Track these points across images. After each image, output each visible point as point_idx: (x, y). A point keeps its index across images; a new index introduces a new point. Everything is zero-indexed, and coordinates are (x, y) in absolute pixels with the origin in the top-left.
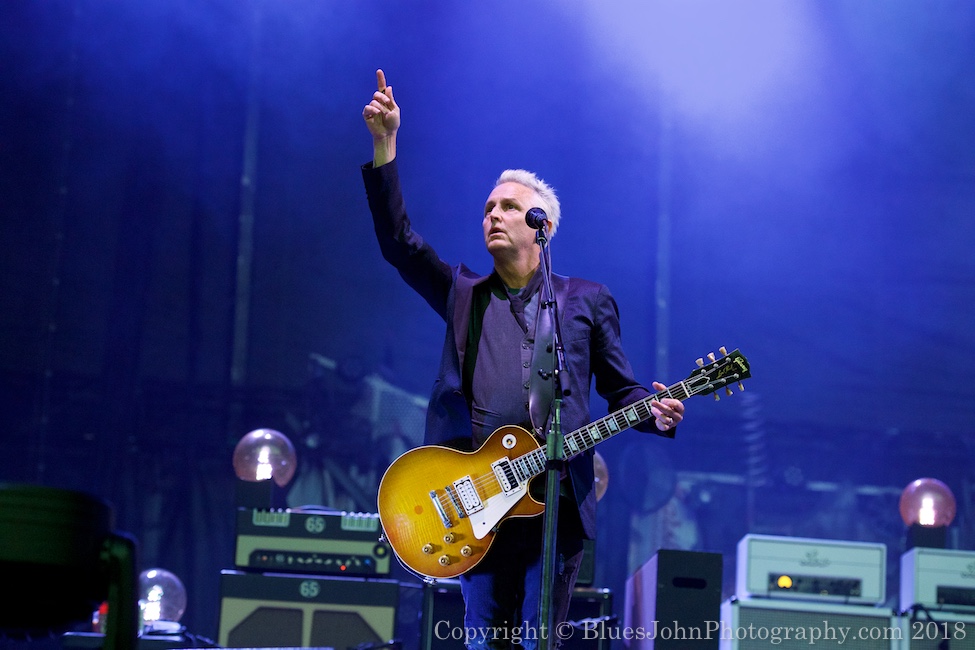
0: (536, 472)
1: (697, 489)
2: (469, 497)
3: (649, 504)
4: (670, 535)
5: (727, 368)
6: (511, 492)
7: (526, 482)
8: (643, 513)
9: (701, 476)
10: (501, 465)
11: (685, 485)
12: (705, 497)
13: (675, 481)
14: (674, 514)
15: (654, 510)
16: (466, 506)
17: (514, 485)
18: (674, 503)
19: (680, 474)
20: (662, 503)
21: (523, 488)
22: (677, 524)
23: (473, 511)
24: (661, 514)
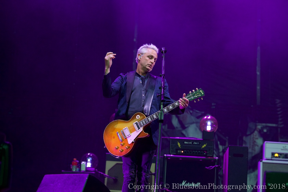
0: (145, 124)
1: (263, 128)
2: (127, 133)
3: (248, 133)
4: (255, 142)
5: (198, 93)
6: (138, 131)
7: (142, 127)
8: (247, 136)
9: (264, 124)
10: (135, 123)
11: (259, 127)
12: (265, 131)
13: (256, 126)
14: (256, 136)
15: (250, 135)
16: (126, 135)
17: (139, 128)
18: (256, 132)
19: (257, 124)
20: (252, 133)
21: (141, 129)
22: (257, 139)
23: (128, 136)
24: (252, 135)
